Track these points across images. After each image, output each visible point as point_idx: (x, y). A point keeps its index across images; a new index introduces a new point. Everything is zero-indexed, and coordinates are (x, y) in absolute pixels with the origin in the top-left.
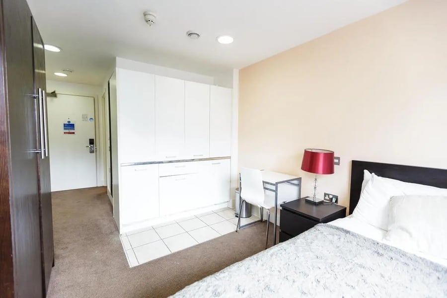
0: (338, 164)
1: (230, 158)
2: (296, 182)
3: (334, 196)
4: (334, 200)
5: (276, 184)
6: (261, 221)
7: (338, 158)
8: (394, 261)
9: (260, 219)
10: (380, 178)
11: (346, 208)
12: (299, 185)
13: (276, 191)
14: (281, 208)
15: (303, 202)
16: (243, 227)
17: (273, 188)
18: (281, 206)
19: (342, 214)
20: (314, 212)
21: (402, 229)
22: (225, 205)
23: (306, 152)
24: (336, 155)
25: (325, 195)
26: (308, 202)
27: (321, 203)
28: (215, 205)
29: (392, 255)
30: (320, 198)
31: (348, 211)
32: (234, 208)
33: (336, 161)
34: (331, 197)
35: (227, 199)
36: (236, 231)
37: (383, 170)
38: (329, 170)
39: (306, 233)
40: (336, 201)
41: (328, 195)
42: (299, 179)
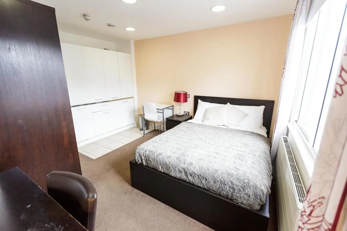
0: (189, 97)
1: (133, 97)
2: (171, 108)
3: (188, 112)
4: (188, 114)
5: (163, 110)
6: (155, 130)
7: (189, 95)
8: (203, 128)
9: (154, 129)
10: (203, 102)
11: (192, 116)
12: (173, 109)
13: (163, 113)
14: (166, 120)
15: (176, 116)
16: (146, 134)
17: (162, 111)
18: (166, 119)
19: (191, 118)
20: (180, 119)
21: (207, 119)
22: (132, 126)
23: (176, 93)
24: (188, 94)
25: (184, 112)
26: (177, 116)
27: (183, 116)
28: (126, 126)
29: (203, 126)
30: (182, 113)
31: (193, 117)
32: (138, 126)
33: (188, 96)
34: (187, 112)
35: (133, 122)
36: (143, 136)
37: (205, 99)
38: (185, 101)
39: (178, 126)
40: (189, 114)
41: (186, 112)
42: (173, 106)
